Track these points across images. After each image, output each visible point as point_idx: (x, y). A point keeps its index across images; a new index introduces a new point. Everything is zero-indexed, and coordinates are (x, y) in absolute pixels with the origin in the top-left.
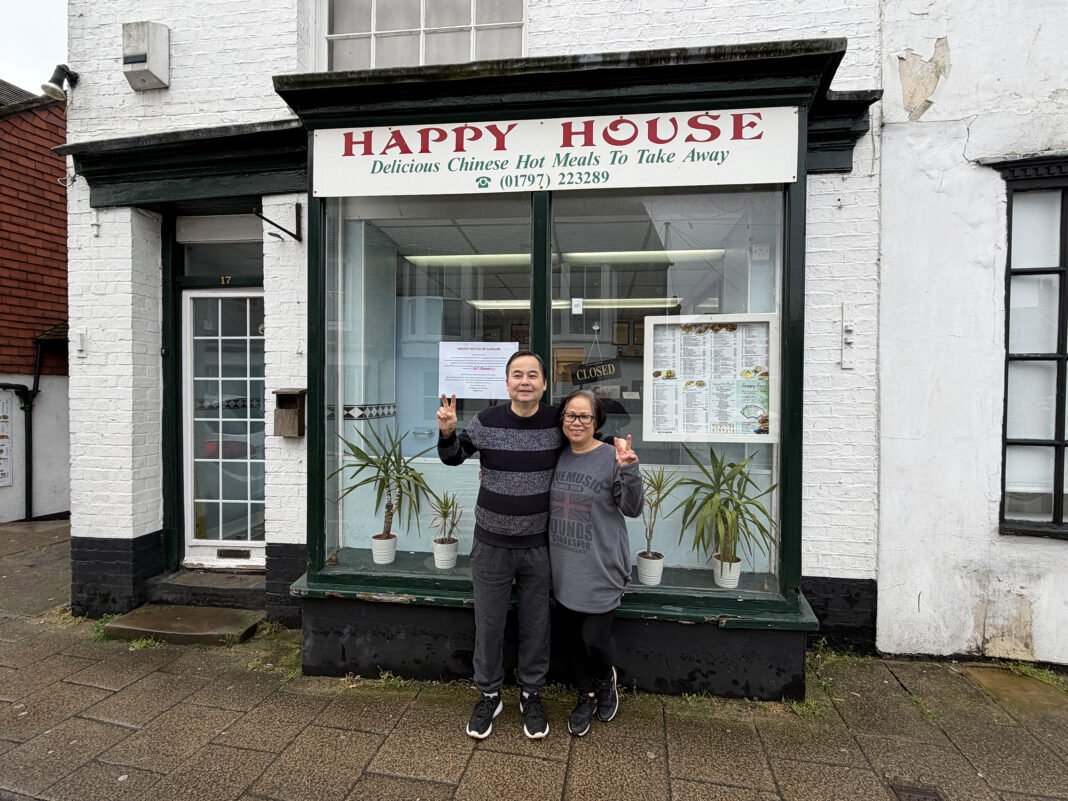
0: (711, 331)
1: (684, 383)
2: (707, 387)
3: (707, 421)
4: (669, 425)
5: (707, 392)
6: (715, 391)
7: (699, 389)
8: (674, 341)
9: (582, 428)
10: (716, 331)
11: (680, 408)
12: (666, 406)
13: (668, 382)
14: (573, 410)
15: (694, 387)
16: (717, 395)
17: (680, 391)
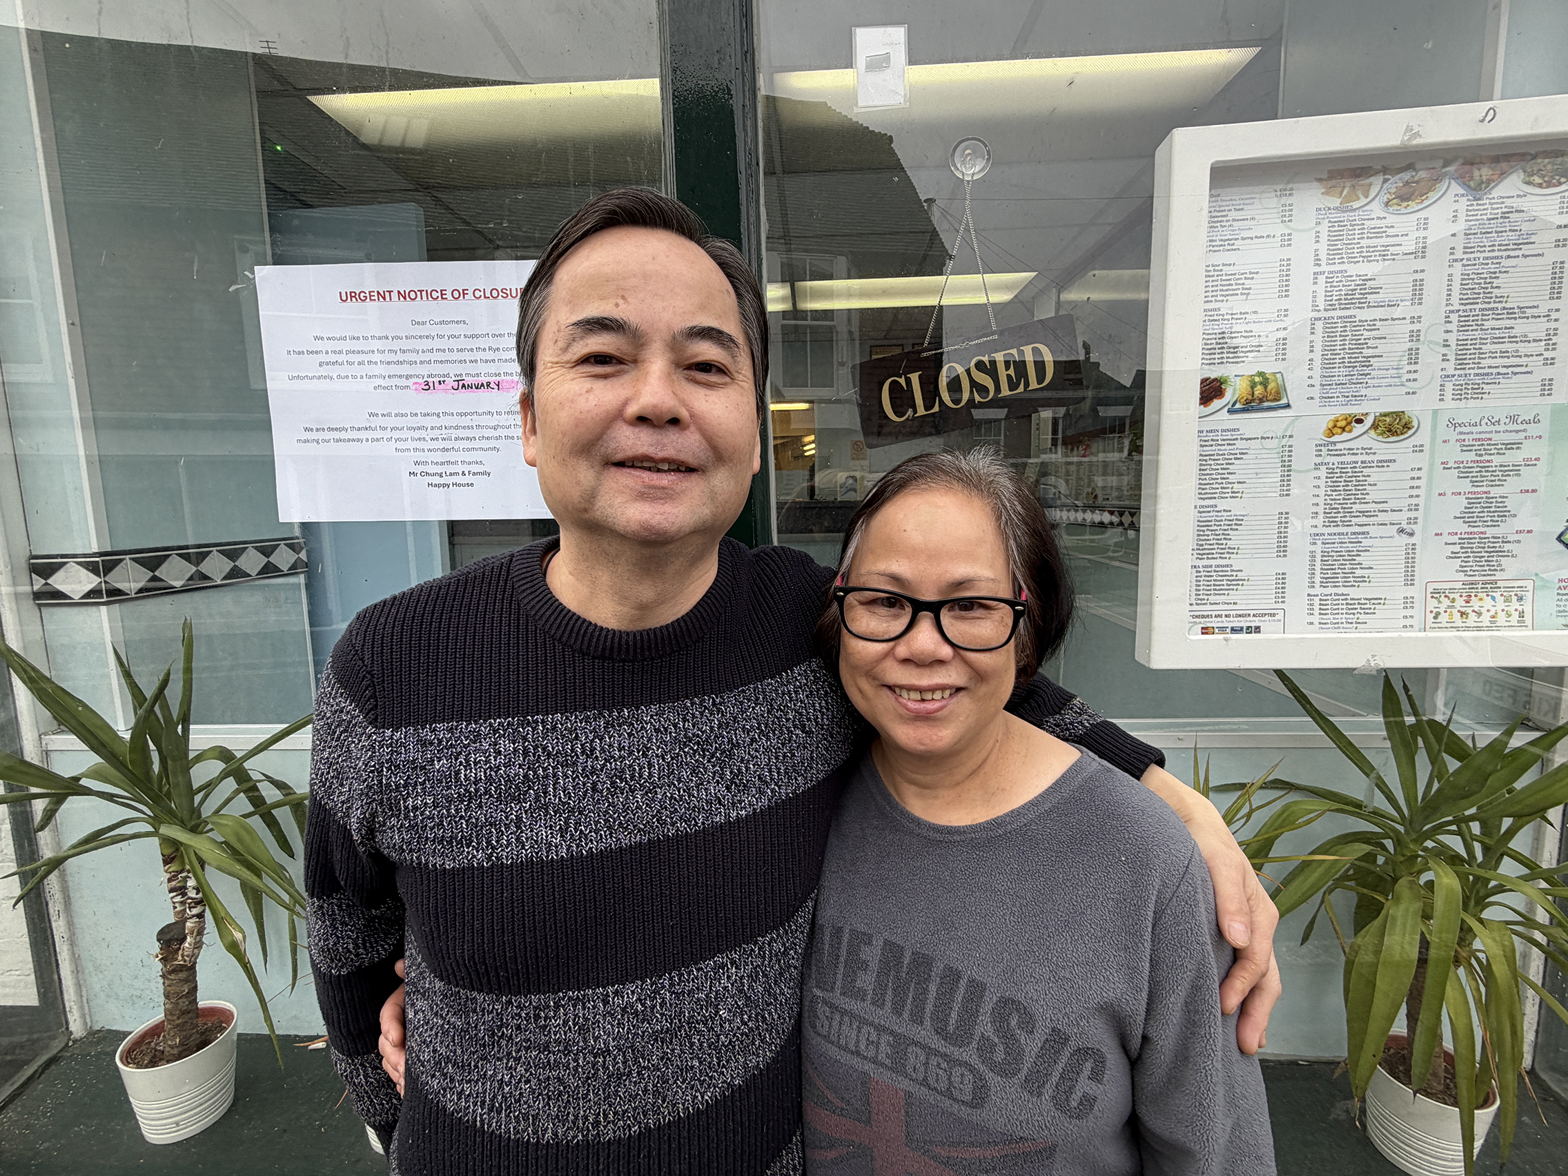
0: (1456, 188)
1: (1325, 423)
2: (1422, 437)
3: (1410, 581)
4: (1247, 599)
5: (1422, 460)
6: (1454, 454)
7: (1382, 447)
8: (1287, 241)
9: (952, 676)
10: (1477, 189)
11: (1299, 528)
12: (1239, 521)
13: (1253, 423)
14: (900, 567)
15: (1364, 440)
16: (1464, 471)
17: (1304, 457)
